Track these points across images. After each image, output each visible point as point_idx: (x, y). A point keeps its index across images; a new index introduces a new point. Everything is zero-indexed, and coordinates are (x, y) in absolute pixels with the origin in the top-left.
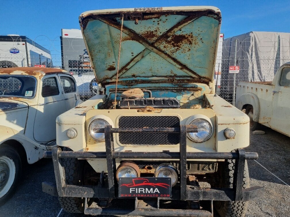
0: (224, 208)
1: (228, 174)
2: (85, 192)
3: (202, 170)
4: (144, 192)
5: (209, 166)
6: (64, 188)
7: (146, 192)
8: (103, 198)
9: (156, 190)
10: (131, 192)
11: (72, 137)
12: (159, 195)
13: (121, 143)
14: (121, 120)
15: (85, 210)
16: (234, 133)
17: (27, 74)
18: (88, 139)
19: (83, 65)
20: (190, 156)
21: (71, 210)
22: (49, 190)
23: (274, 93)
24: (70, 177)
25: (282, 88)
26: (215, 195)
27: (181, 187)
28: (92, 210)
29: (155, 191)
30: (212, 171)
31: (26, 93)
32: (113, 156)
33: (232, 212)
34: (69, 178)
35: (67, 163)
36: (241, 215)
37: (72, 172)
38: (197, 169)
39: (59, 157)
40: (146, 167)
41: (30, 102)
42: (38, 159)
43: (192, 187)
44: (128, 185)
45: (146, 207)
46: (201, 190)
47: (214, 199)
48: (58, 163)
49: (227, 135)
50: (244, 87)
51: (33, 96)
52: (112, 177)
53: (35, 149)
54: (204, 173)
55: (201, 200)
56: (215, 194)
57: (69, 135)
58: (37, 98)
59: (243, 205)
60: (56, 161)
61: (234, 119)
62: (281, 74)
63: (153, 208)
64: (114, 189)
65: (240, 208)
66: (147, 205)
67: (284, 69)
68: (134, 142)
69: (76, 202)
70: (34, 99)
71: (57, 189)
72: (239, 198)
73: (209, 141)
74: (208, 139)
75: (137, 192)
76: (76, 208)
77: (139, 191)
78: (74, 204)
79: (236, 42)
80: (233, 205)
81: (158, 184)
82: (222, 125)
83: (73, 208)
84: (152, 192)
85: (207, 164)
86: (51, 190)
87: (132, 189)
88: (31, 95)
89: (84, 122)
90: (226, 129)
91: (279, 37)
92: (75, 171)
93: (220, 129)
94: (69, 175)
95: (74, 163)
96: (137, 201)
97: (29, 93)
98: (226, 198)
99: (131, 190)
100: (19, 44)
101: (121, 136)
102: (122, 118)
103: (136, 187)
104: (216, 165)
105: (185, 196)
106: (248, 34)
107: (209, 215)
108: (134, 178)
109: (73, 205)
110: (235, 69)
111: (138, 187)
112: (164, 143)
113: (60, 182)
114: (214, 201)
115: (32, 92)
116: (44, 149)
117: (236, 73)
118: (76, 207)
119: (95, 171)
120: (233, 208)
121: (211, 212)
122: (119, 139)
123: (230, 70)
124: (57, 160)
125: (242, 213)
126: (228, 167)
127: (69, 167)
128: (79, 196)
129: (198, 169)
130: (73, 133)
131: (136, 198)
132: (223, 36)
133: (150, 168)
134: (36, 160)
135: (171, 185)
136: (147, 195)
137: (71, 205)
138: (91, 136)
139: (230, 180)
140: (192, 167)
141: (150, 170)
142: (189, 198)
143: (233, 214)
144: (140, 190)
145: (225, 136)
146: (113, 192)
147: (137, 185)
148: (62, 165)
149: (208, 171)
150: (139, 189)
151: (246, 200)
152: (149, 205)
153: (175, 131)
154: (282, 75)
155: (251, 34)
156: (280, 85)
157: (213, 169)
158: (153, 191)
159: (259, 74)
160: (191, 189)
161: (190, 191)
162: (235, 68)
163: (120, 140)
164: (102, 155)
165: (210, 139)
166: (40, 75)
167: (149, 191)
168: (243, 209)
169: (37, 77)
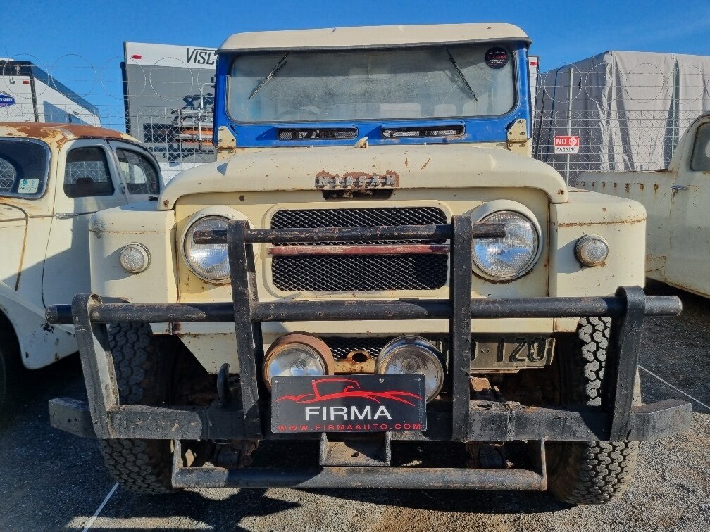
0: (569, 469)
1: (583, 371)
2: (173, 425)
3: (510, 361)
4: (346, 418)
5: (529, 349)
6: (111, 414)
7: (353, 418)
8: (225, 441)
9: (382, 412)
10: (307, 419)
11: (135, 267)
12: (391, 425)
13: (278, 287)
14: (277, 221)
15: (174, 475)
16: (605, 249)
17: (24, 135)
18: (183, 278)
19: (182, 136)
20: (481, 308)
21: (139, 483)
22: (69, 420)
23: (674, 190)
24: (134, 388)
25: (699, 175)
26: (552, 424)
27: (454, 400)
28: (194, 475)
29: (378, 414)
30: (539, 364)
31: (21, 185)
32: (255, 314)
33: (591, 478)
34: (131, 391)
35: (124, 351)
36: (616, 487)
37: (139, 376)
38: (495, 357)
39: (92, 321)
40: (351, 355)
41: (30, 207)
42: (54, 357)
43: (485, 403)
44: (299, 398)
45: (354, 461)
46: (511, 410)
47: (547, 437)
48: (91, 339)
49: (586, 256)
50: (593, 185)
51: (41, 191)
52: (252, 375)
53: (45, 329)
54: (514, 368)
55: (512, 439)
56: (553, 422)
57: (125, 263)
58: (50, 196)
59: (625, 459)
60: (85, 332)
61: (605, 210)
62: (695, 141)
63: (372, 462)
64: (258, 411)
65: (615, 467)
66: (354, 456)
67: (702, 127)
68: (315, 284)
69: (153, 461)
70: (42, 199)
71: (90, 417)
72: (620, 432)
73: (529, 277)
74: (526, 273)
75: (325, 418)
76: (153, 478)
77: (333, 414)
78: (148, 464)
79: (572, 74)
80: (596, 458)
81: (386, 395)
82: (570, 227)
83: (144, 477)
84: (369, 418)
85: (525, 342)
86: (76, 420)
87: (310, 411)
88: (35, 191)
89: (169, 226)
90: (582, 237)
91: (677, 65)
92: (146, 371)
93: (564, 239)
94: (131, 383)
95: (144, 349)
96: (325, 445)
97: (29, 185)
98: (583, 433)
99: (307, 414)
100: (14, 82)
101: (277, 268)
102: (281, 214)
103: (322, 404)
104: (551, 344)
105: (467, 427)
106: (600, 57)
107: (536, 482)
108: (316, 378)
109: (143, 468)
110: (568, 144)
111: (329, 404)
112: (402, 286)
113: (98, 395)
114: (547, 443)
115: (36, 181)
116: (69, 334)
117: (571, 155)
118: (151, 474)
119: (204, 370)
120: (594, 467)
121: (540, 473)
122: (274, 275)
123: (556, 147)
124: (88, 329)
125: (619, 481)
126: (581, 352)
127: (130, 360)
128: (156, 435)
129: (500, 358)
130: (137, 257)
131: (324, 436)
132: (536, 61)
133: (360, 358)
134: (50, 360)
135: (423, 396)
136: (354, 426)
137: (136, 469)
138: (192, 269)
139: (589, 389)
140: (482, 352)
141: (363, 364)
142: (477, 434)
143: (594, 484)
144: (336, 410)
145: (578, 258)
146: (256, 420)
147: (324, 398)
148: (106, 347)
149: (527, 364)
150: (332, 408)
151: (641, 436)
152: (361, 454)
153: (438, 232)
154: (697, 145)
155: (607, 58)
156: (691, 169)
157: (542, 357)
158: (373, 414)
159: (626, 158)
160: (480, 408)
161: (480, 414)
162: (568, 141)
163: (274, 280)
164: (222, 312)
165: (531, 270)
166: (59, 137)
167: (361, 415)
168: (625, 469)
169: (51, 141)
